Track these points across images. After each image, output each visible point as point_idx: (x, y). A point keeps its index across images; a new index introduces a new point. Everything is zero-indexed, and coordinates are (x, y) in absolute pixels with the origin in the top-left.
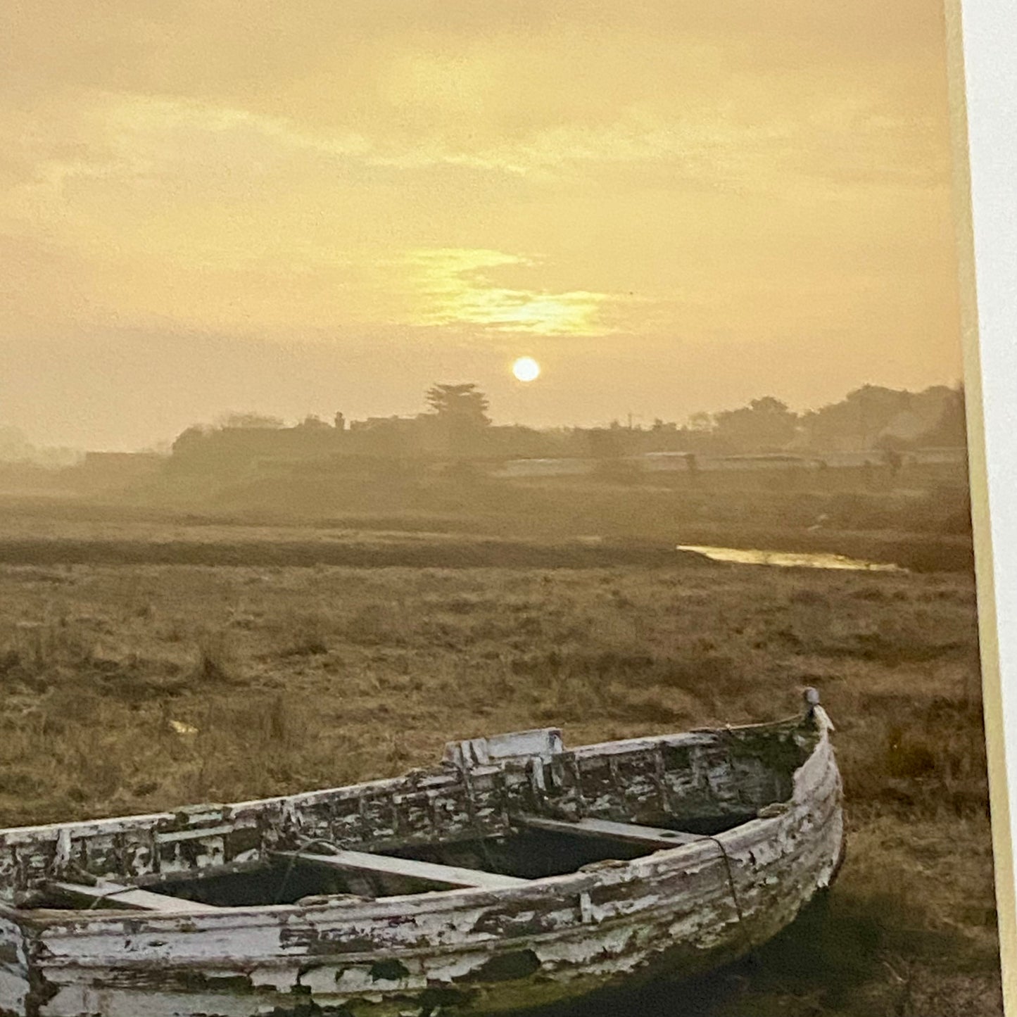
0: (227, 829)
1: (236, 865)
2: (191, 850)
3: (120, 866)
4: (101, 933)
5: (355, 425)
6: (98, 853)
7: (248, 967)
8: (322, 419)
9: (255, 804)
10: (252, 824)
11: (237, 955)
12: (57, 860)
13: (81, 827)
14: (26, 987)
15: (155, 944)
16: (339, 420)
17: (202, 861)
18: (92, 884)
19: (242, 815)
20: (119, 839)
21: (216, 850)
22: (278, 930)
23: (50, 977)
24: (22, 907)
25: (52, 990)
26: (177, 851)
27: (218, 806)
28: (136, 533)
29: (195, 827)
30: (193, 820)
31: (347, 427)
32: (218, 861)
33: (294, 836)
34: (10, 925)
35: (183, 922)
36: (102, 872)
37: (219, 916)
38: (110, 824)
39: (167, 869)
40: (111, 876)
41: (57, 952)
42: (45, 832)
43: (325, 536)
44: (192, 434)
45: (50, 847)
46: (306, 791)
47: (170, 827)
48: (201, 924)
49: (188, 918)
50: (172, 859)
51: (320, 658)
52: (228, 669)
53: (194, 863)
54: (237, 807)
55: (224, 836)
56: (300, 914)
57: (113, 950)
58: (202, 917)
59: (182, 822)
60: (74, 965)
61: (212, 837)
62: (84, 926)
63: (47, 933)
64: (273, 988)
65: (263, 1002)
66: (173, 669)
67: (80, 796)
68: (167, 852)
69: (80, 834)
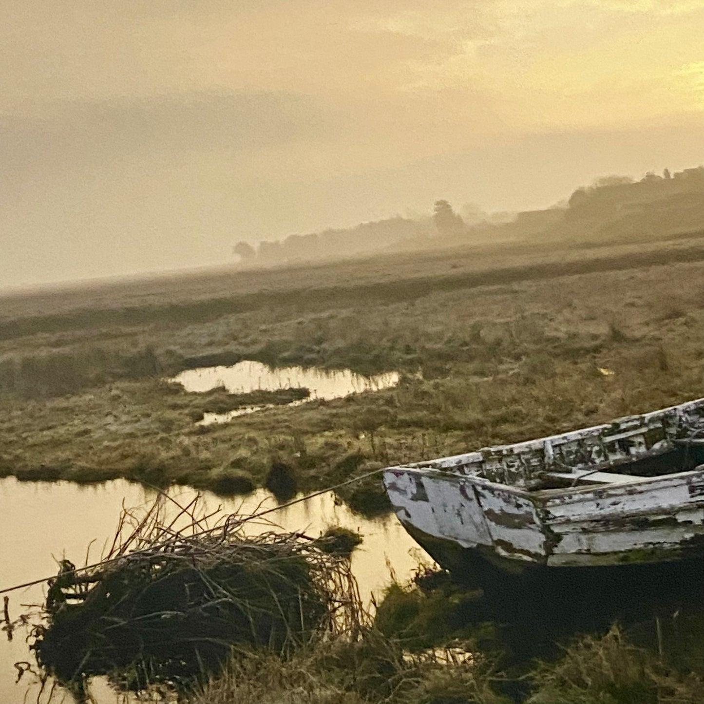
0: (644, 430)
1: (653, 451)
2: (625, 445)
3: (584, 459)
4: (580, 501)
5: (676, 175)
6: (570, 453)
7: (673, 511)
8: (656, 174)
9: (659, 412)
10: (659, 425)
11: (665, 505)
12: (546, 460)
13: (557, 438)
14: (543, 538)
15: (614, 504)
16: (667, 172)
17: (633, 451)
18: (570, 472)
19: (652, 420)
20: (580, 443)
21: (640, 444)
22: (687, 487)
23: (556, 530)
24: (531, 490)
25: (558, 538)
26: (617, 446)
27: (637, 416)
28: (554, 258)
29: (625, 430)
30: (623, 427)
31: (672, 177)
32: (643, 449)
33: (686, 430)
34: (527, 502)
35: (628, 488)
36: (574, 463)
37: (650, 483)
38: (573, 435)
39: (612, 458)
40: (580, 466)
41: (557, 515)
42: (536, 443)
43: (670, 245)
44: (579, 193)
45: (541, 452)
46: (688, 401)
47: (611, 432)
48: (639, 489)
49: (630, 486)
50: (614, 451)
51: (682, 320)
52: (627, 333)
53: (628, 453)
54: (648, 416)
55: (643, 434)
56: (698, 476)
57: (590, 510)
58: (639, 484)
59: (616, 429)
60: (568, 522)
61: (636, 435)
62: (570, 497)
63: (549, 504)
64: (690, 522)
65: (687, 532)
66: (595, 337)
67: (552, 420)
68: (611, 447)
69: (557, 443)
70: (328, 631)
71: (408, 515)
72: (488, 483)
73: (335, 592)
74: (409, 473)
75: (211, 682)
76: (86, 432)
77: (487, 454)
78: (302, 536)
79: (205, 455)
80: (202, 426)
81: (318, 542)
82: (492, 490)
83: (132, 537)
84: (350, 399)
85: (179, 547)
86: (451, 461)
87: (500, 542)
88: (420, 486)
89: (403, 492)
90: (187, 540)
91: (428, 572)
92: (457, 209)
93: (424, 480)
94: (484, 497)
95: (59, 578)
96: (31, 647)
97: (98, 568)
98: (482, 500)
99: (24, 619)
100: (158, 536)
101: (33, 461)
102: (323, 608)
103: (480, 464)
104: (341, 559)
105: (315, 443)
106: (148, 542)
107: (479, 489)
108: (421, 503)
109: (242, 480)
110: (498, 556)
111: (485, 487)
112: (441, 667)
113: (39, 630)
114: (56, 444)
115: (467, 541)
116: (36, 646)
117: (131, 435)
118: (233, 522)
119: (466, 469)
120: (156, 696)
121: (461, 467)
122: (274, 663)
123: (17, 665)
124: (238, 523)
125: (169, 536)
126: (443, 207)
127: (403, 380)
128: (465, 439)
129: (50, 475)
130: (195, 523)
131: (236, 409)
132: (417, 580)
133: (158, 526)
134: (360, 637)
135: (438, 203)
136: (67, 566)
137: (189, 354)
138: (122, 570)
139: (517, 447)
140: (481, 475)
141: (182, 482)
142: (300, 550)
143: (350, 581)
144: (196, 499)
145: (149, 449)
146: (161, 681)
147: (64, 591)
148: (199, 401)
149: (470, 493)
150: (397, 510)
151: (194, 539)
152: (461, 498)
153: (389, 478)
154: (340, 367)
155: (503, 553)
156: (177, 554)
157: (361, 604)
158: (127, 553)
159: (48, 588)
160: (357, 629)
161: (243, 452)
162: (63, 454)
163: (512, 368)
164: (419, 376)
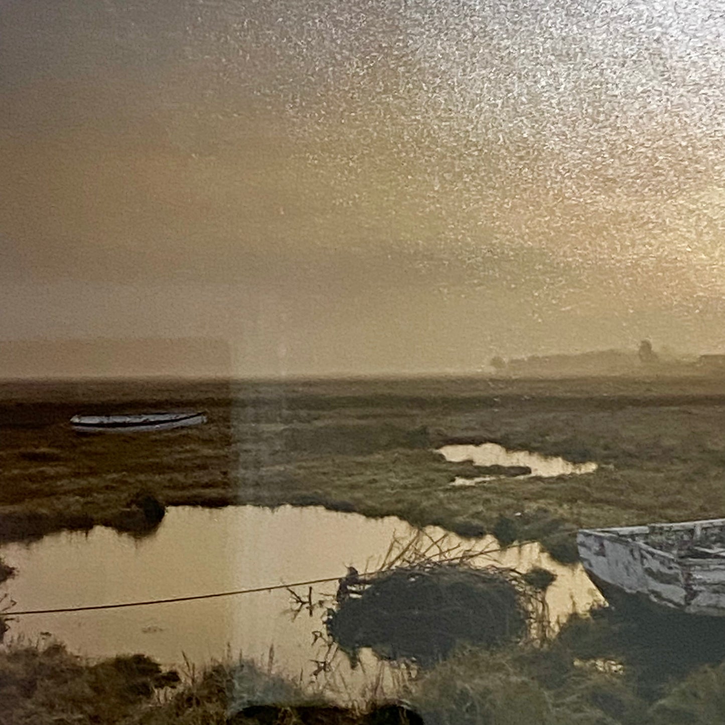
4: (714, 570)
6: (712, 535)
12: (694, 538)
13: (705, 523)
14: (684, 593)
18: (710, 548)
20: (722, 528)
23: (695, 588)
24: (682, 557)
25: (694, 594)
34: (677, 566)
36: (715, 542)
38: (717, 522)
40: (719, 544)
41: (697, 577)
42: (689, 524)
45: (691, 531)
60: (704, 583)
62: (708, 566)
63: (693, 569)
67: (704, 509)
69: (705, 526)
70: (524, 639)
71: (590, 565)
72: (651, 549)
73: (532, 612)
74: (596, 536)
75: (441, 661)
76: (375, 481)
77: (653, 529)
78: (513, 570)
79: (455, 507)
80: (454, 486)
81: (524, 576)
82: (652, 554)
83: (398, 558)
84: (561, 478)
85: (428, 568)
86: (626, 530)
87: (653, 592)
88: (602, 545)
89: (589, 549)
90: (435, 563)
91: (599, 606)
92: (655, 348)
93: (606, 543)
94: (645, 558)
95: (347, 579)
96: (324, 623)
97: (373, 576)
98: (645, 561)
99: (321, 603)
100: (416, 559)
101: (336, 496)
102: (523, 622)
103: (646, 536)
104: (539, 590)
105: (532, 507)
106: (408, 562)
107: (644, 553)
108: (601, 558)
109: (477, 527)
110: (650, 601)
111: (648, 552)
112: (600, 672)
113: (330, 611)
114: (353, 487)
115: (630, 588)
116: (328, 622)
117: (405, 487)
118: (468, 555)
119: (637, 538)
120: (403, 666)
121: (633, 536)
122: (485, 655)
123: (313, 633)
124: (472, 556)
125: (423, 559)
126: (646, 346)
127: (600, 469)
128: (638, 516)
129: (347, 508)
130: (441, 553)
131: (478, 476)
132: (591, 611)
133: (416, 552)
134: (545, 646)
135: (643, 342)
136: (353, 571)
137: (450, 434)
138: (389, 578)
139: (676, 526)
140: (647, 543)
141: (435, 524)
142: (511, 580)
143: (543, 606)
144: (444, 537)
145: (415, 498)
146: (408, 657)
147: (349, 588)
148: (454, 468)
149: (637, 554)
150: (582, 560)
151: (439, 564)
152: (630, 558)
153: (580, 538)
154: (556, 455)
155: (655, 600)
156: (427, 572)
157: (549, 622)
158: (393, 567)
159: (338, 584)
160: (544, 639)
161: (480, 508)
162: (358, 495)
163: (680, 468)
164: (611, 467)
